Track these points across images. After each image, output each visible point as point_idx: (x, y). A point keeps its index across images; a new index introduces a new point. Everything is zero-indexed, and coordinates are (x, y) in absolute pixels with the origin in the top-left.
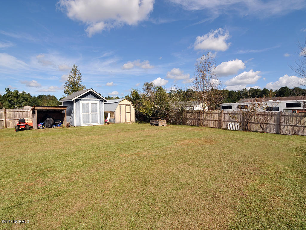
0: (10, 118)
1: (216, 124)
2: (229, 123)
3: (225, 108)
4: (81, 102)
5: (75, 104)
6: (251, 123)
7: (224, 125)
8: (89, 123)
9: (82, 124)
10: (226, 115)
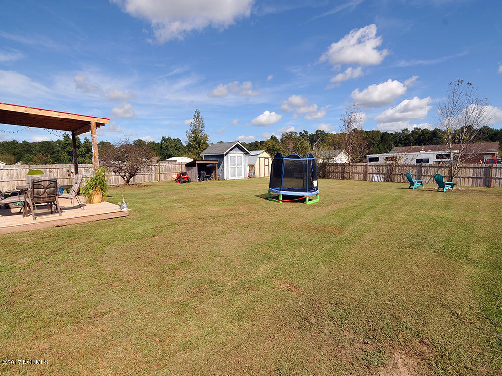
0: (162, 171)
1: (361, 176)
2: (374, 175)
3: (371, 160)
4: (230, 155)
5: (225, 158)
6: (395, 174)
7: (369, 177)
8: (235, 176)
9: (231, 178)
10: (371, 167)
